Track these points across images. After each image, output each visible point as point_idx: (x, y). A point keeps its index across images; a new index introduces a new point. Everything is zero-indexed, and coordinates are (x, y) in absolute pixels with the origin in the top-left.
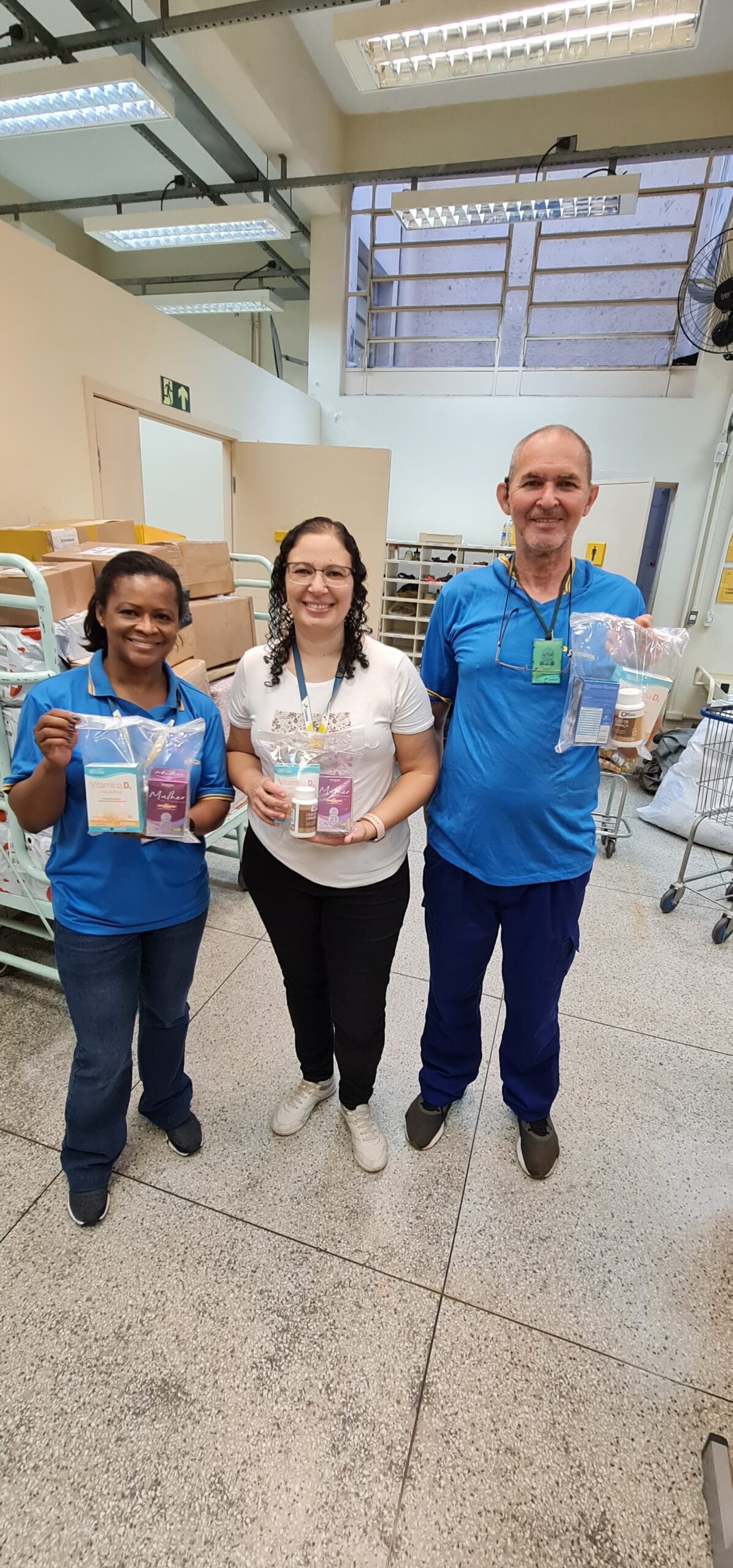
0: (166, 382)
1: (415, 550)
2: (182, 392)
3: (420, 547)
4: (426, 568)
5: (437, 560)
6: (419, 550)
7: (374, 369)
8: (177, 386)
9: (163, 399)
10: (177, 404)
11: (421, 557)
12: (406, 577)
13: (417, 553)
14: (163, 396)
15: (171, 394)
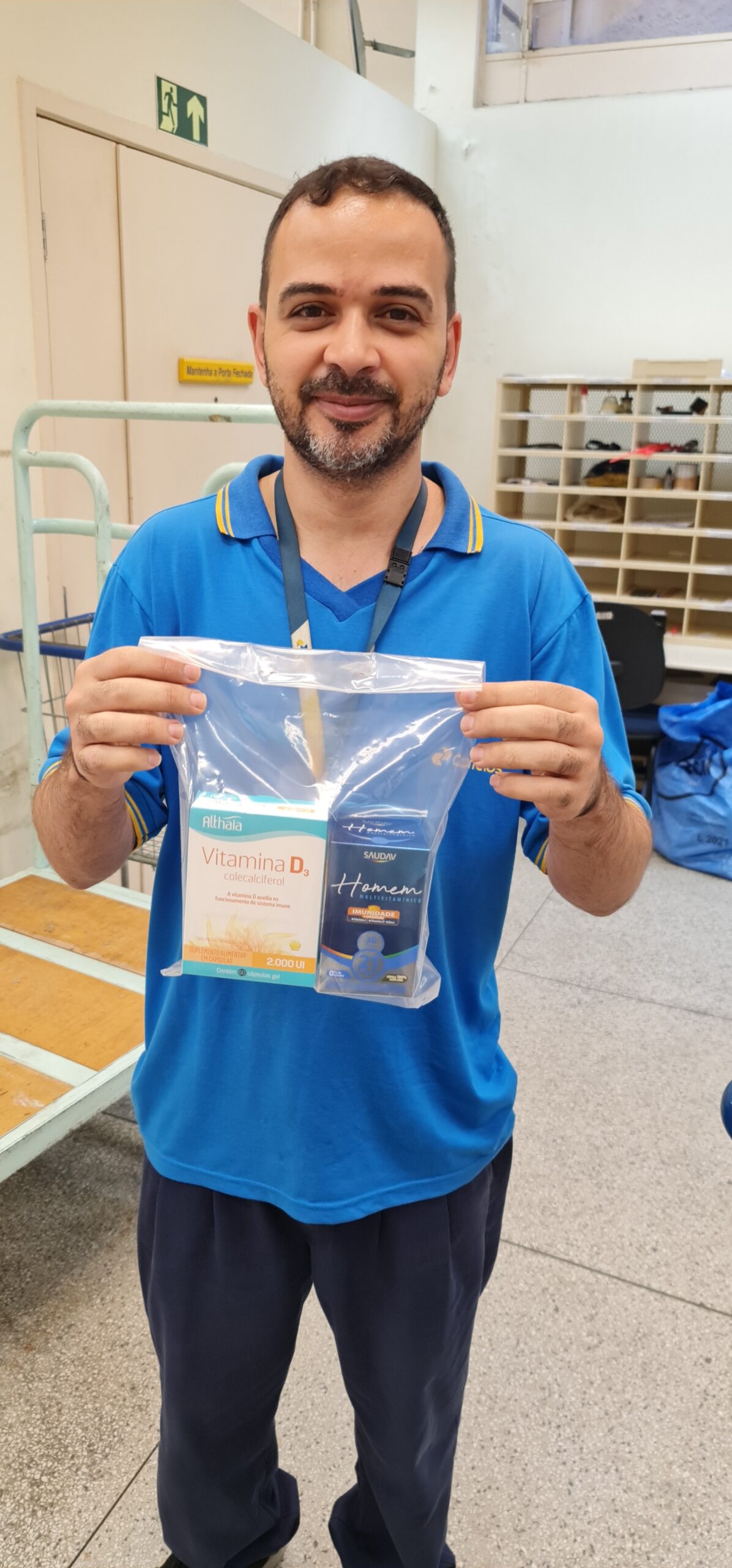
0: (166, 88)
1: (622, 394)
2: (193, 107)
3: (633, 387)
4: (644, 427)
5: (667, 411)
6: (632, 394)
7: (541, 52)
8: (185, 95)
9: (160, 121)
10: (184, 129)
11: (636, 405)
12: (602, 446)
13: (628, 400)
14: (161, 114)
15: (174, 109)
